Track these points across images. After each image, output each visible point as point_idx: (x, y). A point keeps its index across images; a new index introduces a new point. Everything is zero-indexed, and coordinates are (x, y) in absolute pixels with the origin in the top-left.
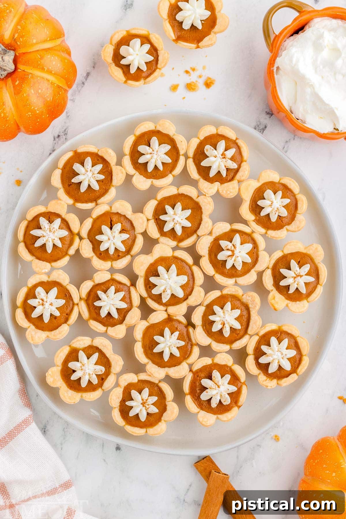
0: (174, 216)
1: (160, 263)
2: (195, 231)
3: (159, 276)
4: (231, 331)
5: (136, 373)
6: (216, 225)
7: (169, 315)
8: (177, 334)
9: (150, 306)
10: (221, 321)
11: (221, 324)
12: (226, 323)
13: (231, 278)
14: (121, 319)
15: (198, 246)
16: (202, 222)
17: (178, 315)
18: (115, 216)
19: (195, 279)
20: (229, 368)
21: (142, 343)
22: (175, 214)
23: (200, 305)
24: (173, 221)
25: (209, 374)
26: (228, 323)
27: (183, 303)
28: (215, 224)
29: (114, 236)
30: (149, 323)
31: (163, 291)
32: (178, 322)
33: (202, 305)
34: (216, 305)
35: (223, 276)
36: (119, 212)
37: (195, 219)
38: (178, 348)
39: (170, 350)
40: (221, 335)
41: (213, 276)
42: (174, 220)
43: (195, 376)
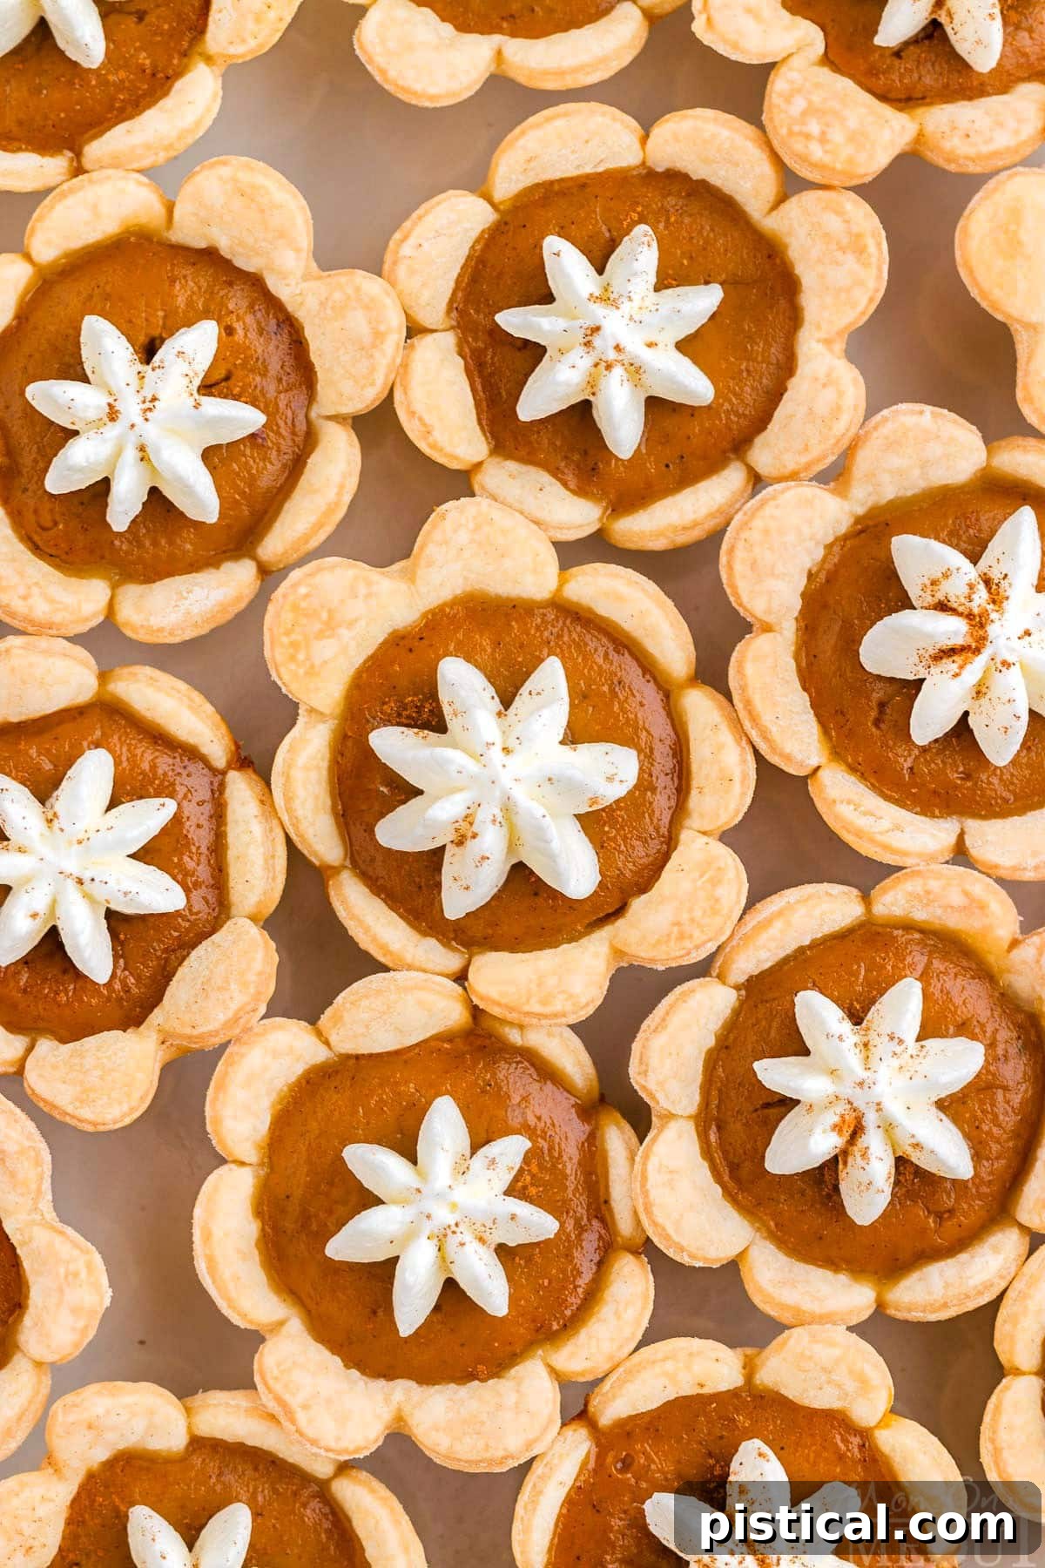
0: (600, 312)
1: (460, 636)
2: (739, 446)
3: (440, 727)
4: (897, 1183)
5: (184, 1389)
6: (885, 420)
7: (476, 1012)
8: (511, 1150)
9: (351, 933)
10: (841, 1108)
11: (837, 1128)
12: (870, 1120)
13: (933, 816)
14: (135, 990)
15: (740, 545)
16: (793, 384)
17: (540, 1016)
18: (188, 271)
19: (695, 783)
20: (856, 1441)
21: (257, 1177)
22: (606, 298)
23: (702, 969)
24: (588, 344)
25: (712, 1462)
26: (888, 1128)
27: (584, 941)
28: (885, 412)
29: (154, 399)
30: (327, 1043)
31: (452, 836)
32: (532, 1070)
33: (714, 974)
34: (815, 986)
35: (873, 788)
36: (224, 245)
37: (749, 357)
38: (503, 1251)
39: (443, 1259)
40: (824, 1204)
41: (806, 777)
42: (597, 341)
43: (609, 1459)
